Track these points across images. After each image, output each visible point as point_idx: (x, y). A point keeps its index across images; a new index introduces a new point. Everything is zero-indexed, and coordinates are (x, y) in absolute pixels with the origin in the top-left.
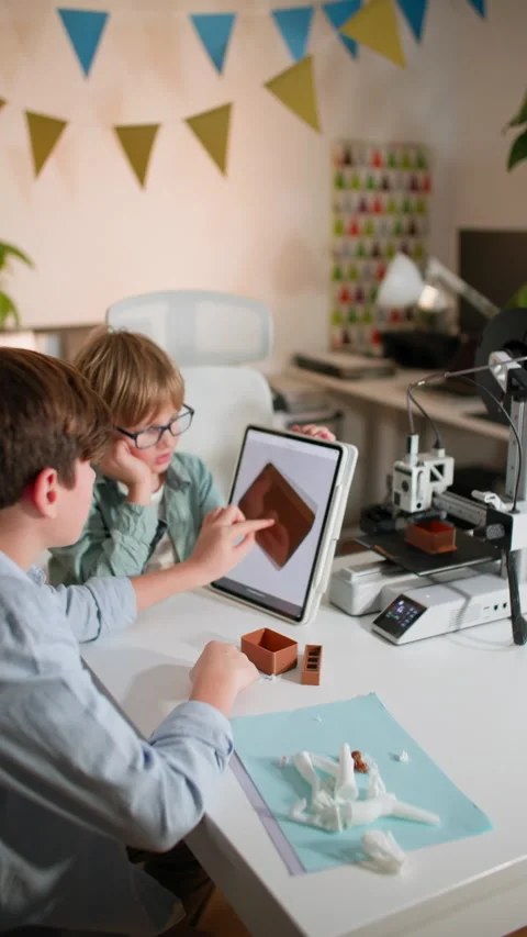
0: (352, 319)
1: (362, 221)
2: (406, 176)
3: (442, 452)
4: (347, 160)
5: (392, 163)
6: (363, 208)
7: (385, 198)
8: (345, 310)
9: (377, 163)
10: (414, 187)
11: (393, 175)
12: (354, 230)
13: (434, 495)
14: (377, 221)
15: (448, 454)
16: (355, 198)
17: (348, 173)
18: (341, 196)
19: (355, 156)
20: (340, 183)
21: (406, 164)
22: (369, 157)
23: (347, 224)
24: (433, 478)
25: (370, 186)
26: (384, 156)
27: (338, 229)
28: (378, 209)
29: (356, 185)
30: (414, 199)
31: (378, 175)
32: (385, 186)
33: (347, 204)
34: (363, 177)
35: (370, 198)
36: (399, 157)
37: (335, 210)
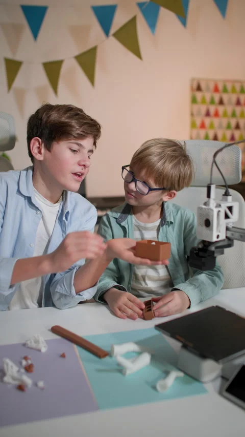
1: (207, 121)
2: (234, 98)
3: (230, 199)
4: (198, 88)
5: (225, 90)
6: (208, 114)
7: (221, 109)
9: (216, 90)
10: (238, 103)
11: (225, 98)
12: (203, 126)
13: (227, 228)
14: (216, 121)
16: (203, 109)
17: (199, 95)
18: (195, 107)
19: (203, 86)
20: (194, 100)
21: (234, 91)
22: (212, 86)
23: (198, 122)
24: (227, 217)
25: (212, 102)
26: (220, 87)
27: (193, 125)
28: (217, 114)
29: (204, 101)
30: (238, 110)
31: (217, 97)
32: (221, 102)
33: (199, 112)
34: (208, 96)
35: (212, 109)
36: (229, 87)
37: (192, 115)
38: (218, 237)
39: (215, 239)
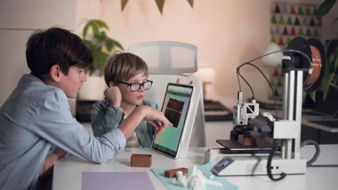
0: (280, 84)
1: (285, 38)
2: (309, 19)
3: (254, 101)
4: (277, 10)
5: (301, 12)
6: (286, 33)
7: (297, 29)
8: (276, 81)
9: (293, 12)
10: (312, 24)
11: (301, 18)
12: (281, 42)
13: (249, 119)
16: (282, 28)
17: (278, 17)
18: (275, 27)
19: (281, 9)
20: (274, 21)
21: (308, 13)
22: (289, 10)
23: (277, 38)
25: (289, 22)
28: (293, 33)
29: (282, 22)
30: (312, 29)
31: (293, 18)
32: (297, 23)
33: (278, 31)
34: (286, 18)
35: (289, 28)
36: (304, 10)
37: (272, 33)
38: (241, 123)
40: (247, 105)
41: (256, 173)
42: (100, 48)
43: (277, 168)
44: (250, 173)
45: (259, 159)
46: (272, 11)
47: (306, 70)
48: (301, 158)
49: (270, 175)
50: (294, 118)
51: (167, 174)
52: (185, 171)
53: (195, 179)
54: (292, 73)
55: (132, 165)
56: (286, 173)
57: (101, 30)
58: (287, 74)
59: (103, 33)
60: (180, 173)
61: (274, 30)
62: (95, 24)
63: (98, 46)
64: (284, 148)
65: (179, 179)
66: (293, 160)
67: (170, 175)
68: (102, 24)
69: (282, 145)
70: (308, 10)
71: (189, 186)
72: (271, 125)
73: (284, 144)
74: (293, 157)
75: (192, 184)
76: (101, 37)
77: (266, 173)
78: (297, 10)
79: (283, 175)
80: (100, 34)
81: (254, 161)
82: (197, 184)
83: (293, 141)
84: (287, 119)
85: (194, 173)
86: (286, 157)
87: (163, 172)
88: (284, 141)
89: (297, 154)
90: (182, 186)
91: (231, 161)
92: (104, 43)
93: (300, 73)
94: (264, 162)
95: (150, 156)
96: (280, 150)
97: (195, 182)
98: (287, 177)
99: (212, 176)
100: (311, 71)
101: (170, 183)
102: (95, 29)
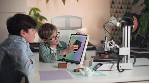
0: (114, 34)
1: (116, 15)
2: (126, 6)
3: (112, 40)
4: (113, 3)
5: (123, 3)
6: (116, 12)
7: (121, 10)
8: (113, 33)
9: (119, 3)
10: (128, 8)
11: (123, 6)
13: (110, 48)
14: (120, 15)
15: (114, 41)
16: (115, 10)
17: (113, 5)
18: (112, 9)
20: (111, 7)
21: (126, 4)
23: (113, 15)
24: (110, 45)
25: (118, 8)
28: (120, 12)
29: (115, 7)
30: (128, 11)
31: (120, 6)
32: (121, 8)
33: (113, 11)
34: (116, 6)
35: (118, 10)
37: (111, 12)
38: (107, 50)
39: (106, 50)
40: (109, 42)
41: (112, 69)
42: (37, 20)
43: (121, 67)
44: (109, 69)
45: (113, 63)
46: (111, 3)
47: (132, 26)
48: (130, 63)
49: (118, 70)
50: (127, 47)
51: (75, 71)
52: (82, 69)
53: (88, 72)
54: (126, 27)
55: (59, 67)
56: (125, 69)
57: (37, 12)
58: (124, 28)
59: (38, 13)
60: (81, 70)
61: (112, 11)
62: (35, 9)
63: (36, 19)
64: (123, 59)
65: (81, 72)
66: (127, 64)
67: (76, 71)
68: (37, 9)
69: (122, 58)
70: (126, 3)
71: (86, 75)
72: (118, 49)
73: (123, 57)
74: (127, 62)
75: (87, 74)
76: (37, 15)
77: (117, 69)
78: (121, 2)
79: (123, 70)
80: (37, 14)
81: (112, 64)
82: (89, 74)
83: (127, 56)
84: (124, 47)
85: (87, 70)
86: (124, 62)
87: (73, 70)
88: (123, 56)
89: (129, 61)
90: (82, 75)
91: (101, 65)
92: (38, 17)
93: (129, 27)
94: (116, 65)
95: (67, 64)
96: (121, 59)
97: (88, 73)
98: (125, 70)
99: (94, 71)
100: (134, 27)
101: (77, 74)
102: (35, 12)
